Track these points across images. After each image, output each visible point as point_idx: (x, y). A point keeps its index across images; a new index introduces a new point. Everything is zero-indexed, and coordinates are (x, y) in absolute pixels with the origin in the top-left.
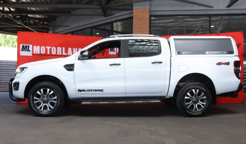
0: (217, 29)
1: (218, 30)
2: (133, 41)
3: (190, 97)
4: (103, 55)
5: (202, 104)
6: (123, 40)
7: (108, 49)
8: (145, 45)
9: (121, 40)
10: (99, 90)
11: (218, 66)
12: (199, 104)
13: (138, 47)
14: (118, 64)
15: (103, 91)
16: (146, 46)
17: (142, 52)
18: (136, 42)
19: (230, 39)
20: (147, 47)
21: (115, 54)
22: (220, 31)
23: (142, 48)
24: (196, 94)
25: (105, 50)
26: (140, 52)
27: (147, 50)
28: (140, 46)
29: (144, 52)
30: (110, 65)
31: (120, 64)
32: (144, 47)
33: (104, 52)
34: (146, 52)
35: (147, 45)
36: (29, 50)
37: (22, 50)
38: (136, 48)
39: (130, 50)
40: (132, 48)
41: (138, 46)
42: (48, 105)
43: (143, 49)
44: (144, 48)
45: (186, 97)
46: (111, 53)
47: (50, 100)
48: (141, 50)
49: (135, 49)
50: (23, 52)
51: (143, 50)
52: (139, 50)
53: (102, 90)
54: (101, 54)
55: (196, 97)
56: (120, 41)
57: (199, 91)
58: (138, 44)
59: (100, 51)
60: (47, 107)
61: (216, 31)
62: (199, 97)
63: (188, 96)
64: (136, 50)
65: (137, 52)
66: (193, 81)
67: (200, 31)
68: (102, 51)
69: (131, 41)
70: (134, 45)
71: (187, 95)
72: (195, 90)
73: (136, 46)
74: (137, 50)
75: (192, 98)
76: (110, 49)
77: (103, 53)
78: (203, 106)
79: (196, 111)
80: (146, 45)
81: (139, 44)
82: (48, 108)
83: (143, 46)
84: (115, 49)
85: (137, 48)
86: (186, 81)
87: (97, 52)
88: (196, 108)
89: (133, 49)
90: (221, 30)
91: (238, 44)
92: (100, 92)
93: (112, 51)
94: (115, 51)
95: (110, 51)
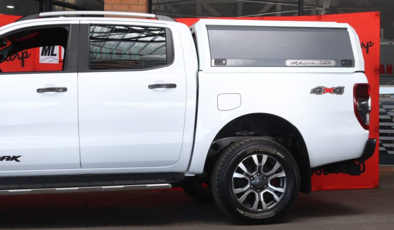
0: (321, 5)
1: (322, 7)
2: (106, 30)
3: (247, 175)
4: (23, 66)
5: (276, 192)
6: (73, 25)
7: (37, 48)
8: (136, 40)
9: (68, 25)
10: (9, 158)
11: (314, 95)
12: (267, 193)
13: (118, 45)
14: (59, 89)
15: (18, 161)
16: (137, 44)
17: (127, 57)
18: (112, 31)
19: (346, 29)
20: (142, 45)
21: (57, 62)
22: (326, 9)
23: (129, 48)
24: (260, 167)
25: (30, 51)
26: (124, 57)
27: (141, 53)
28: (122, 44)
29: (133, 58)
30: (39, 91)
31: (65, 90)
32: (133, 45)
33: (25, 55)
34: (137, 58)
35: (140, 39)
38: (111, 49)
39: (93, 52)
40: (102, 47)
41: (117, 43)
43: (130, 50)
44: (132, 48)
45: (236, 175)
46: (44, 59)
48: (125, 54)
49: (108, 51)
51: (130, 54)
52: (121, 54)
53: (15, 158)
54: (17, 62)
55: (260, 173)
56: (67, 28)
57: (268, 158)
58: (117, 36)
59: (12, 53)
61: (318, 8)
62: (267, 174)
63: (240, 171)
64: (111, 53)
65: (114, 57)
66: (253, 133)
67: (279, 8)
68: (20, 53)
69: (98, 29)
70: (108, 40)
71: (239, 168)
72: (258, 156)
73: (112, 43)
74: (115, 52)
75: (250, 177)
76: (41, 48)
77: (22, 59)
78: (279, 196)
79: (260, 210)
80: (137, 41)
81: (120, 38)
83: (132, 43)
84: (57, 48)
85: (113, 48)
86: (237, 133)
87: (5, 56)
88: (260, 202)
89: (104, 50)
90: (328, 7)
91: (368, 43)
92: (10, 162)
93: (48, 55)
94: (55, 55)
95: (42, 55)
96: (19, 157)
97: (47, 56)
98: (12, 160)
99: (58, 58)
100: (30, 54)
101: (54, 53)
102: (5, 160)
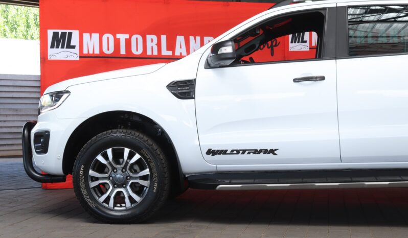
2: (358, 11)
4: (272, 55)
6: (329, 8)
7: (286, 36)
8: (394, 20)
9: (324, 9)
10: (266, 152)
13: (373, 28)
14: (317, 77)
15: (275, 154)
16: (395, 25)
17: (385, 40)
18: (366, 13)
20: (401, 25)
21: (307, 49)
23: (386, 30)
25: (278, 39)
26: (380, 40)
27: (402, 34)
28: (378, 25)
29: (391, 41)
30: (295, 80)
31: (323, 78)
32: (390, 26)
33: (274, 44)
34: (396, 40)
35: (399, 19)
36: (72, 44)
37: (52, 47)
38: (366, 32)
40: (356, 30)
41: (372, 25)
42: (127, 192)
43: (387, 32)
44: (390, 30)
46: (294, 47)
47: (131, 178)
48: (381, 37)
49: (363, 34)
50: (55, 50)
51: (388, 37)
52: (377, 37)
53: (272, 152)
54: (266, 51)
56: (323, 12)
58: (372, 18)
59: (263, 42)
60: (124, 197)
64: (366, 37)
65: (370, 41)
68: (270, 43)
69: (351, 11)
70: (362, 22)
73: (367, 25)
74: (370, 35)
76: (290, 36)
77: (272, 47)
80: (396, 21)
81: (375, 19)
82: (127, 200)
83: (389, 24)
84: (307, 34)
85: (369, 30)
87: (257, 46)
89: (358, 34)
92: (267, 156)
93: (298, 42)
94: (306, 42)
95: (292, 42)
96: (276, 150)
97: (297, 44)
98: (269, 153)
99: (308, 46)
100: (279, 42)
101: (305, 40)
102: (262, 153)
